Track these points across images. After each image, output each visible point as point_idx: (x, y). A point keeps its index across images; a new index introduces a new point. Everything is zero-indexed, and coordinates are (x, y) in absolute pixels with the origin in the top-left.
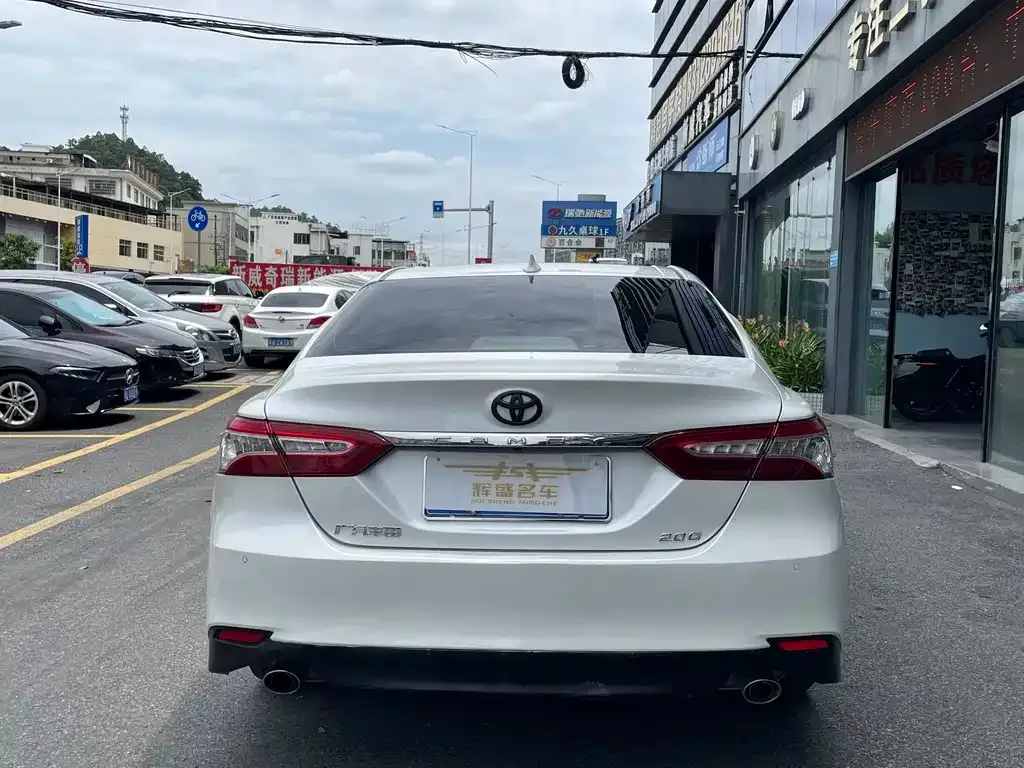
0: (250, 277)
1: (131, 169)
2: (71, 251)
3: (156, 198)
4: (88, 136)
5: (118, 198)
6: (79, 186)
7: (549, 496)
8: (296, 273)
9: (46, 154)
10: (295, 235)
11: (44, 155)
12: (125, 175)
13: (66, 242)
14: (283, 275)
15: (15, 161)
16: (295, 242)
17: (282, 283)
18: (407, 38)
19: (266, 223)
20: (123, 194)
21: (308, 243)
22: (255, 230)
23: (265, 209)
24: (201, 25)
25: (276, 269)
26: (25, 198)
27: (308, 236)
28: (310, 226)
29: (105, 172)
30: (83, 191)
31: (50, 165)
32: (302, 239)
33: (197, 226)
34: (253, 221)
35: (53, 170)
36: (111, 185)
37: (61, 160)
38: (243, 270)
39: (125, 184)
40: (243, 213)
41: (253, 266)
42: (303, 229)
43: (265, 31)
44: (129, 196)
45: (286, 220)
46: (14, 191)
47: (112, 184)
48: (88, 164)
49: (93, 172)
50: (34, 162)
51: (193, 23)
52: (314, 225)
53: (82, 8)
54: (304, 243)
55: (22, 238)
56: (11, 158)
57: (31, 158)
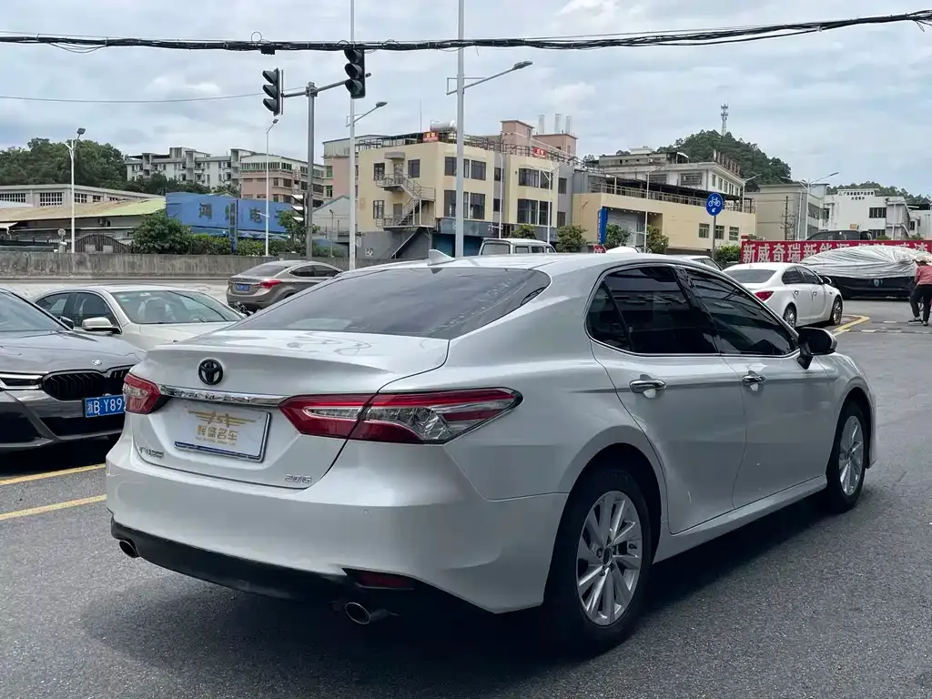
0: (760, 254)
1: (716, 161)
2: (655, 236)
3: (739, 185)
4: (693, 135)
5: (703, 188)
6: (673, 181)
7: (232, 439)
8: (802, 249)
9: (648, 155)
10: (871, 209)
11: (646, 157)
12: (711, 167)
13: (652, 228)
14: (790, 252)
15: (624, 163)
16: (871, 217)
17: (788, 260)
18: (854, 18)
19: (842, 200)
20: (709, 185)
21: (885, 217)
22: (830, 207)
23: (841, 187)
24: (651, 41)
25: (783, 246)
26: (624, 193)
27: (885, 209)
28: (887, 200)
29: (695, 166)
30: (675, 184)
31: (651, 164)
32: (876, 213)
33: (713, 211)
34: (829, 199)
35: (653, 168)
36: (697, 177)
37: (659, 159)
38: (753, 248)
39: (710, 175)
40: (819, 192)
41: (762, 244)
42: (879, 202)
43: (708, 37)
44: (714, 185)
45: (862, 196)
46: (615, 189)
47: (700, 175)
48: (681, 160)
49: (684, 166)
50: (637, 163)
51: (644, 41)
52: (891, 199)
53: (554, 45)
54: (880, 217)
55: (617, 227)
56: (621, 161)
57: (637, 160)
